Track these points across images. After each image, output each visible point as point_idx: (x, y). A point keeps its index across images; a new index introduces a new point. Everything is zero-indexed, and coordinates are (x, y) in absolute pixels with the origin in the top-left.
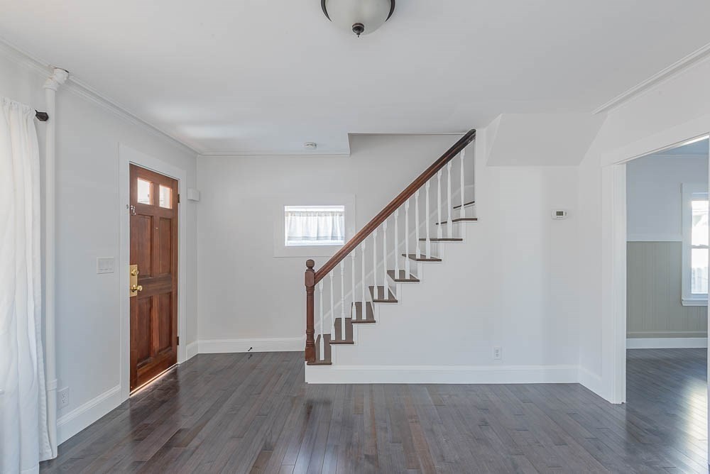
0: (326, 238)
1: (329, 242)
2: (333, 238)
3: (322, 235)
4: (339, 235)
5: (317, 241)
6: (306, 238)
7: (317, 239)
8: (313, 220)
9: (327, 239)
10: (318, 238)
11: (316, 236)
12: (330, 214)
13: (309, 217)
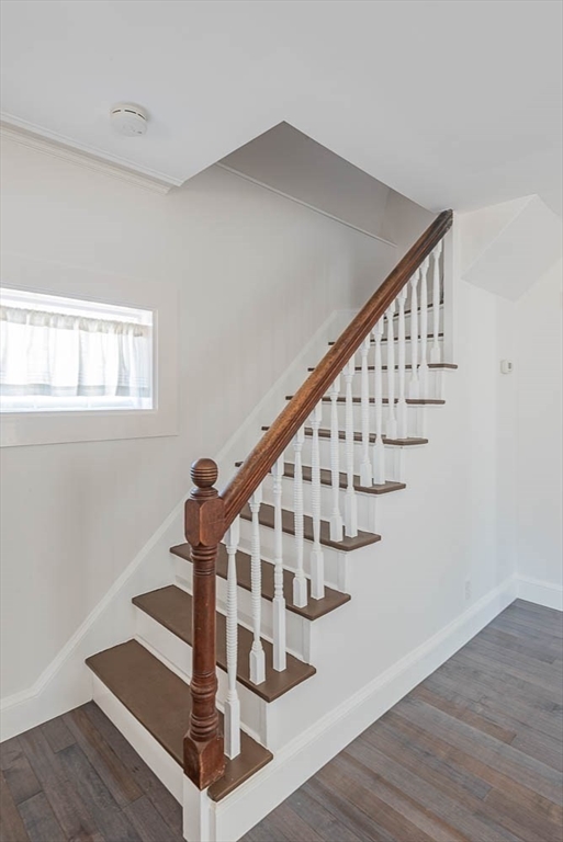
0: (102, 389)
1: (111, 401)
2: (122, 390)
3: (91, 380)
4: (133, 384)
5: (81, 399)
6: (45, 389)
7: (78, 394)
8: (66, 338)
9: (103, 394)
10: (81, 390)
11: (76, 384)
12: (111, 329)
13: (52, 330)
